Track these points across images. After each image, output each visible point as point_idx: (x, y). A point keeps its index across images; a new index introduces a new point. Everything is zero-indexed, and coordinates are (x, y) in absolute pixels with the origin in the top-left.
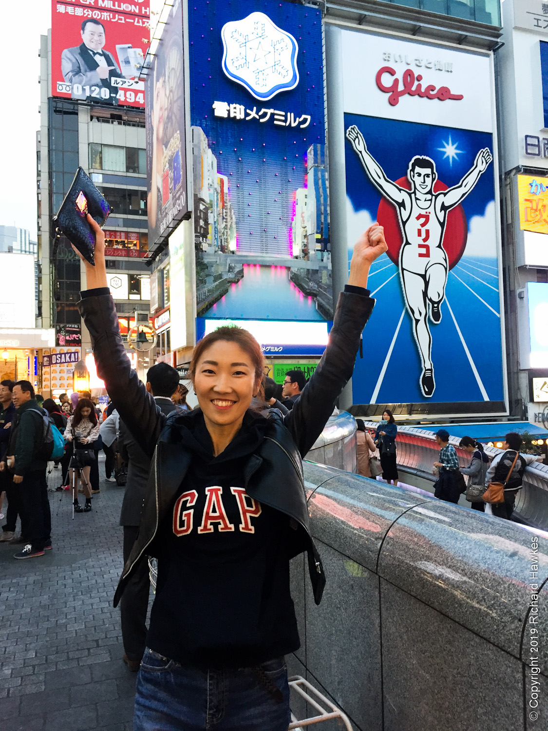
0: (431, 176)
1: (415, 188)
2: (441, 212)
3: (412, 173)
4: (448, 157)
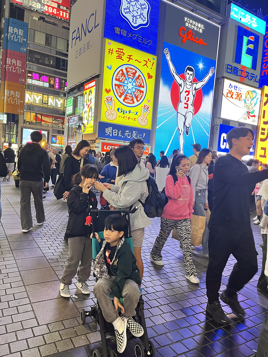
0: (192, 75)
1: (186, 79)
2: (194, 91)
3: (186, 72)
4: (199, 69)
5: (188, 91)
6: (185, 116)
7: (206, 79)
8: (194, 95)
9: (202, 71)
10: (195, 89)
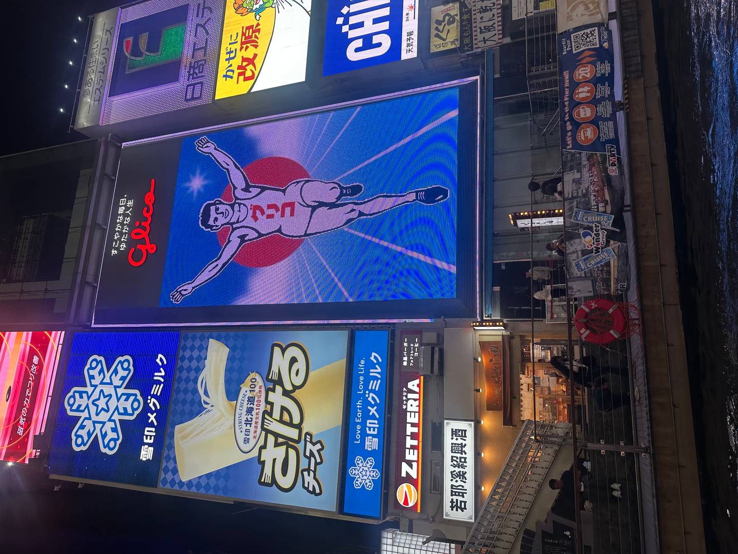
1: (228, 223)
2: (251, 192)
3: (214, 228)
4: (203, 186)
5: (252, 211)
6: (314, 209)
7: (222, 158)
8: (260, 190)
9: (206, 178)
10: (246, 190)
